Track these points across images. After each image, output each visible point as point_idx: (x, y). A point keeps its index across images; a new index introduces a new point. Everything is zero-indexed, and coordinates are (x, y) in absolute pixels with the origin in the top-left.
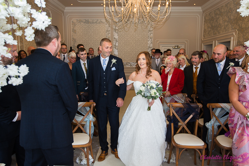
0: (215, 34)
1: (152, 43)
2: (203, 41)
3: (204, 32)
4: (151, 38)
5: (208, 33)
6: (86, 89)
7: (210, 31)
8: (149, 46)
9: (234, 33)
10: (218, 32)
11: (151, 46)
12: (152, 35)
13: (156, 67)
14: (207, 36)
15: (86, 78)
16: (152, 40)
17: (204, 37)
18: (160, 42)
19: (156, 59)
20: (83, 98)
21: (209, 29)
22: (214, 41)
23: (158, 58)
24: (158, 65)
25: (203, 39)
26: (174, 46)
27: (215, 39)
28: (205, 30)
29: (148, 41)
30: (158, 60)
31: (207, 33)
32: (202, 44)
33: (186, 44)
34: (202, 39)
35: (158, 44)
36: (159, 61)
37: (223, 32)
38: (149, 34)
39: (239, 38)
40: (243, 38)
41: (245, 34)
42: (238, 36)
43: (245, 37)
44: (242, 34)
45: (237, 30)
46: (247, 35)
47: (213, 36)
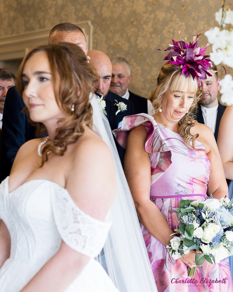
10: (39, 23)
39: (97, 44)
40: (106, 46)
41: (110, 35)
42: (94, 39)
43: (112, 43)
44: (104, 36)
45: (89, 22)
46: (117, 37)
47: (23, 33)
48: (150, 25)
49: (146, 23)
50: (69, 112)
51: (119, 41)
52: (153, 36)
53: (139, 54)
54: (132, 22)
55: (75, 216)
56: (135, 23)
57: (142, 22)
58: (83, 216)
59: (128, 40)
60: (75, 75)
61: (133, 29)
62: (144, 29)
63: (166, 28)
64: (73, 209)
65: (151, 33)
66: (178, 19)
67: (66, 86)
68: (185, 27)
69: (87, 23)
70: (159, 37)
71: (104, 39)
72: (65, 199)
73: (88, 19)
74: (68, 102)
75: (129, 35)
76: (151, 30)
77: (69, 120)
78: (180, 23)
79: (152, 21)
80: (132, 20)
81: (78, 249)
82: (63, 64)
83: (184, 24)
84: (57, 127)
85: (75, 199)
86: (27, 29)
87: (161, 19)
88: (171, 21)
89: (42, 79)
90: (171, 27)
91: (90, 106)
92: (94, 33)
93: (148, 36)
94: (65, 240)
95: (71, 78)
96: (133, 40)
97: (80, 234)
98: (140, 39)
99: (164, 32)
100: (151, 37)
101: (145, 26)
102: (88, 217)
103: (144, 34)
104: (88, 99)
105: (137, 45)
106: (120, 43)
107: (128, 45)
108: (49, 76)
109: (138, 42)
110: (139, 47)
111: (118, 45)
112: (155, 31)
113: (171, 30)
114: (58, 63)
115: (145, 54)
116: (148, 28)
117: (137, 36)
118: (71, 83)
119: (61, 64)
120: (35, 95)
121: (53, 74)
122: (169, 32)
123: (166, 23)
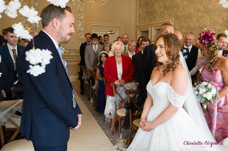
0: (151, 20)
1: (82, 26)
2: (138, 27)
3: (139, 17)
4: (81, 21)
5: (144, 19)
6: (15, 83)
7: (145, 16)
8: (79, 29)
9: (170, 20)
10: (154, 18)
11: (82, 30)
12: (82, 17)
13: (94, 55)
14: (143, 22)
15: (15, 69)
16: (82, 23)
17: (139, 22)
18: (92, 26)
19: (94, 46)
20: (14, 95)
21: (145, 15)
22: (150, 28)
23: (95, 44)
24: (96, 52)
25: (139, 24)
26: (108, 30)
27: (151, 25)
28: (140, 15)
29: (78, 24)
30: (95, 46)
31: (142, 18)
32: (138, 30)
33: (121, 29)
34: (137, 25)
35: (90, 27)
36: (97, 47)
37: (159, 18)
38: (79, 16)
39: (175, 25)
40: (179, 26)
41: (180, 22)
42: (174, 23)
43: (181, 25)
44: (178, 22)
45: (173, 17)
46: (183, 23)
47: (149, 21)
48: (196, 18)
49: (194, 17)
50: (170, 58)
51: (183, 24)
52: (197, 22)
53: (191, 29)
54: (189, 17)
55: (174, 95)
56: (190, 17)
57: (192, 17)
58: (177, 95)
59: (187, 24)
60: (173, 46)
61: (189, 20)
62: (193, 20)
63: (202, 19)
64: (173, 93)
65: (196, 21)
66: (207, 16)
67: (169, 49)
68: (209, 19)
69: (172, 18)
70: (199, 22)
71: (178, 23)
72: (171, 89)
73: (172, 16)
74: (170, 55)
75: (187, 22)
76: (196, 20)
77: (170, 61)
78: (208, 17)
79: (196, 17)
80: (189, 16)
81: (176, 106)
82: (169, 42)
83: (209, 17)
84: (167, 64)
85: (174, 89)
86: (150, 20)
87: (200, 16)
88: (204, 16)
89: (162, 47)
90: (204, 19)
91: (179, 56)
92: (174, 21)
93: (195, 22)
94: (171, 103)
95: (171, 47)
96: (188, 24)
97: (176, 101)
98: (191, 23)
99: (201, 21)
100: (196, 23)
101: (193, 18)
102: (179, 95)
103: (193, 21)
104: (178, 53)
105: (190, 25)
106: (184, 25)
107: (187, 25)
108: (164, 46)
109: (191, 24)
110: (191, 26)
111: (183, 26)
112: (198, 20)
113: (204, 20)
114: (167, 42)
115: (193, 29)
116: (195, 19)
117: (191, 22)
118: (171, 49)
119: (168, 42)
120: (159, 52)
121: (165, 46)
122: (203, 20)
123: (202, 17)
